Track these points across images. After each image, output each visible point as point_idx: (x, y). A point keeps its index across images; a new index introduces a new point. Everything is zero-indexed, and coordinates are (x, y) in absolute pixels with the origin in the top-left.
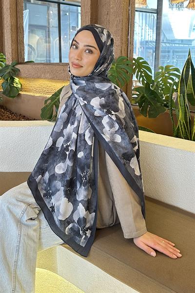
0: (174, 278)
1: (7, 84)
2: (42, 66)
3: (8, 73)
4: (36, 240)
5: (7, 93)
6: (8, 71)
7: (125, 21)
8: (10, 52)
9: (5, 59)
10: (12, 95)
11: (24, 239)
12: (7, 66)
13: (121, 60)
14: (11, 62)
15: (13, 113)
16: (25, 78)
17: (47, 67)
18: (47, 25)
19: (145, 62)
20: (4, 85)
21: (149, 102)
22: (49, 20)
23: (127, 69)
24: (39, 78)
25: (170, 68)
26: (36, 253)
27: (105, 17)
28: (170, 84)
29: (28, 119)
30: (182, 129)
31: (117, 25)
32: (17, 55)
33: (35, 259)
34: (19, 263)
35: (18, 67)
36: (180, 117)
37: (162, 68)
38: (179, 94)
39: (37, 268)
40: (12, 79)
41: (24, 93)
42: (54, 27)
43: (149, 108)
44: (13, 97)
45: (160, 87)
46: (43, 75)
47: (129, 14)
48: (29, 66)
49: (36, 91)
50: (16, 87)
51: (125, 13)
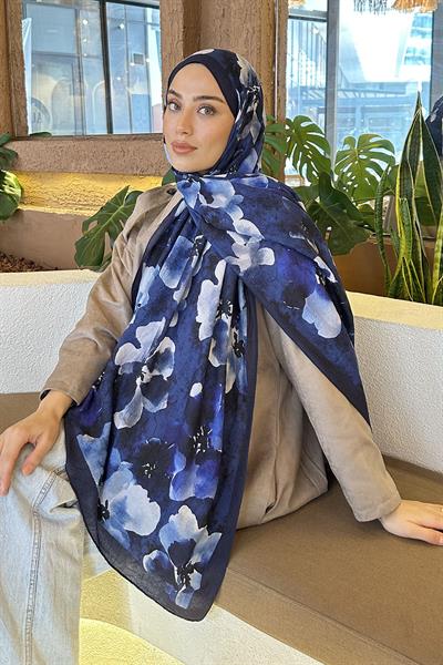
0: (415, 631)
2: (71, 143)
4: (77, 556)
7: (266, 30)
10: (1, 214)
11: (49, 556)
15: (5, 256)
16: (28, 173)
17: (83, 145)
18: (75, 52)
19: (314, 128)
21: (329, 219)
22: (78, 40)
23: (273, 144)
24: (64, 171)
25: (371, 141)
26: (78, 586)
27: (218, 23)
28: (372, 179)
29: (41, 269)
30: (407, 277)
31: (247, 40)
32: (9, 121)
33: (77, 600)
34: (38, 614)
35: (14, 146)
36: (402, 251)
38: (397, 197)
39: (81, 620)
40: (1, 177)
41: (30, 208)
42: (93, 57)
43: (328, 234)
44: (4, 218)
45: (348, 187)
46: (73, 165)
47: (274, 16)
48: (40, 143)
49: (57, 204)
50: (9, 195)
51: (264, 12)
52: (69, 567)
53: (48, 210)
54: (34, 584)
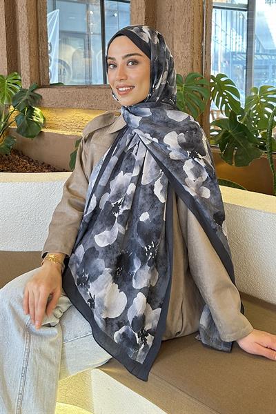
1: (23, 118)
2: (74, 90)
3: (24, 101)
4: (54, 360)
5: (23, 131)
6: (25, 98)
7: (197, 19)
8: (28, 70)
9: (20, 80)
10: (30, 134)
11: (35, 358)
12: (23, 91)
13: (192, 78)
14: (29, 85)
15: (32, 161)
16: (50, 108)
17: (82, 91)
18: (86, 31)
19: (229, 82)
20: (18, 120)
21: (236, 142)
22: (88, 23)
23: (201, 92)
24: (70, 107)
25: (268, 90)
27: (167, 14)
28: (269, 114)
29: (54, 170)
31: (184, 26)
32: (37, 75)
34: (26, 397)
35: (40, 92)
37: (256, 90)
40: (31, 110)
41: (49, 131)
42: (96, 34)
43: (235, 151)
44: (32, 137)
45: (254, 119)
46: (76, 103)
47: (203, 10)
48: (55, 90)
49: (66, 128)
50: (36, 122)
51: (196, 8)
52: (48, 367)
53: (59, 132)
54: (24, 376)
